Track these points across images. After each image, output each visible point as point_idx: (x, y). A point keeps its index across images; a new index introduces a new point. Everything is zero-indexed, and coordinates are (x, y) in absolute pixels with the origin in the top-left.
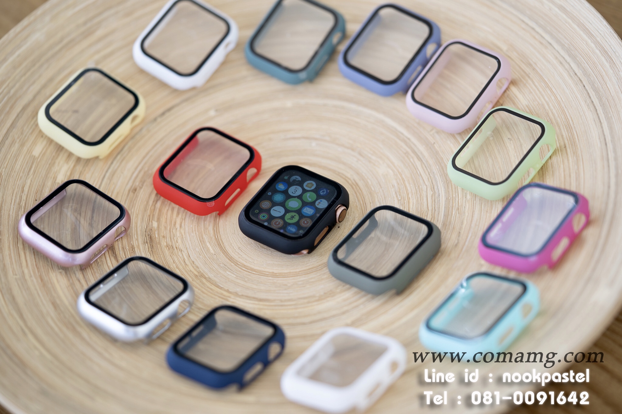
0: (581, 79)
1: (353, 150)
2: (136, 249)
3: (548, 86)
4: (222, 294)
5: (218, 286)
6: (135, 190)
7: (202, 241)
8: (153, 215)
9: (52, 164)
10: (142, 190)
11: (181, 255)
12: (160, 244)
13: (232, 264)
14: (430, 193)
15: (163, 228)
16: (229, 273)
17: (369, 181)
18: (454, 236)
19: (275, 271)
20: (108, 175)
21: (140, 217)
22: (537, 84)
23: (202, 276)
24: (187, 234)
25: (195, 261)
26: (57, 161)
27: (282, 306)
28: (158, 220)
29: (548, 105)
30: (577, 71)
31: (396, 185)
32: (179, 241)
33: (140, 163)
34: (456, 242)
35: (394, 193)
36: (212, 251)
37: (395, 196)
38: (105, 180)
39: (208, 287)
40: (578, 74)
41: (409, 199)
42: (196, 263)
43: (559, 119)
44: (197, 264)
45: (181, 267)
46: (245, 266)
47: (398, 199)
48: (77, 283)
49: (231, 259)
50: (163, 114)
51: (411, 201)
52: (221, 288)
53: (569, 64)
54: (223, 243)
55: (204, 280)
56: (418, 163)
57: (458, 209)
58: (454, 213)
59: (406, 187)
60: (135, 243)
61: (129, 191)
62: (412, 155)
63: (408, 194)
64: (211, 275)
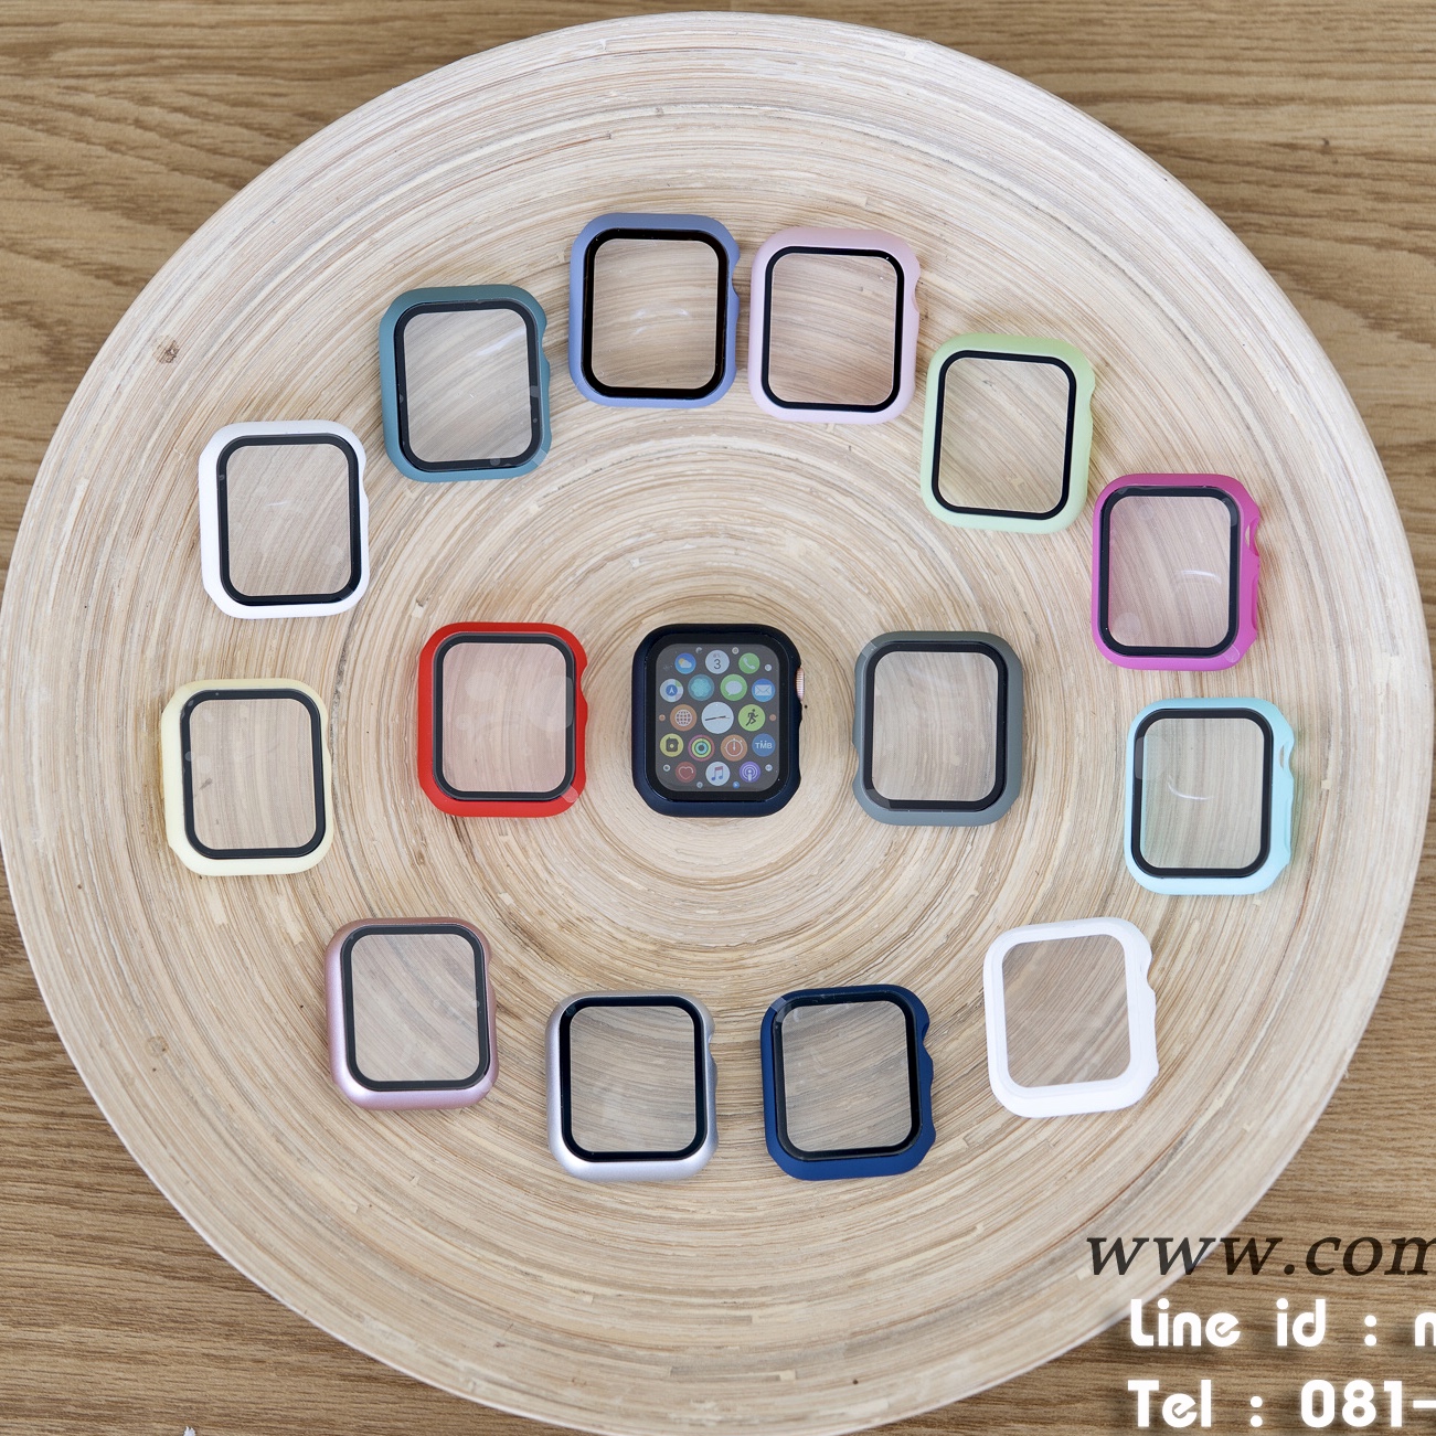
0: (1056, 215)
1: (712, 535)
2: (521, 970)
3: (995, 249)
4: (725, 961)
5: (707, 950)
6: (421, 856)
7: (609, 878)
8: (489, 882)
9: (260, 918)
10: (431, 847)
11: (598, 930)
12: (549, 932)
13: (693, 890)
14: (913, 554)
15: (525, 897)
16: (703, 912)
17: (786, 582)
18: (1020, 623)
19: (773, 859)
20: (354, 861)
21: (472, 902)
22: (967, 250)
23: (665, 946)
24: (573, 881)
25: (630, 925)
26: (261, 902)
27: (838, 920)
28: (506, 888)
29: (1019, 287)
30: (1036, 203)
31: (839, 566)
32: (572, 903)
33: (383, 799)
34: (1033, 635)
35: (847, 584)
36: (641, 888)
37: (854, 590)
38: (359, 874)
39: (694, 962)
40: (1041, 206)
41: (883, 583)
42: (633, 927)
43: (1059, 311)
44: (638, 929)
45: (618, 953)
46: (714, 882)
47: (862, 592)
48: (501, 1111)
49: (682, 881)
50: (340, 673)
51: (890, 585)
52: (714, 950)
53: (1009, 190)
54: (645, 860)
55: (675, 953)
56: (848, 502)
57: (988, 566)
58: (986, 577)
59: (857, 559)
60: (510, 961)
61: (413, 865)
62: (825, 489)
63: (874, 574)
64: (677, 936)
